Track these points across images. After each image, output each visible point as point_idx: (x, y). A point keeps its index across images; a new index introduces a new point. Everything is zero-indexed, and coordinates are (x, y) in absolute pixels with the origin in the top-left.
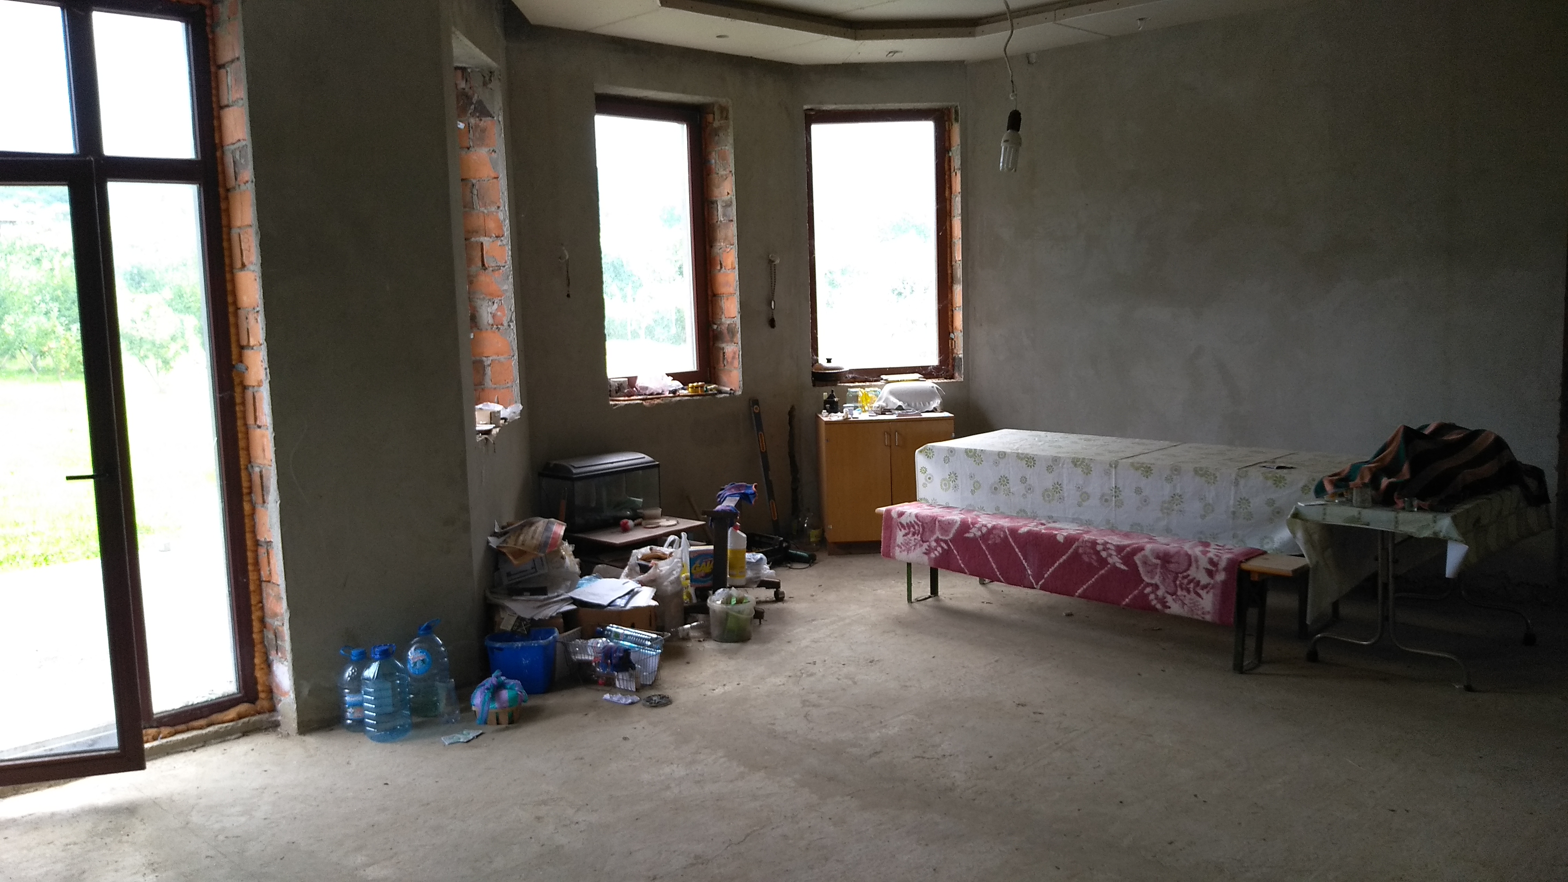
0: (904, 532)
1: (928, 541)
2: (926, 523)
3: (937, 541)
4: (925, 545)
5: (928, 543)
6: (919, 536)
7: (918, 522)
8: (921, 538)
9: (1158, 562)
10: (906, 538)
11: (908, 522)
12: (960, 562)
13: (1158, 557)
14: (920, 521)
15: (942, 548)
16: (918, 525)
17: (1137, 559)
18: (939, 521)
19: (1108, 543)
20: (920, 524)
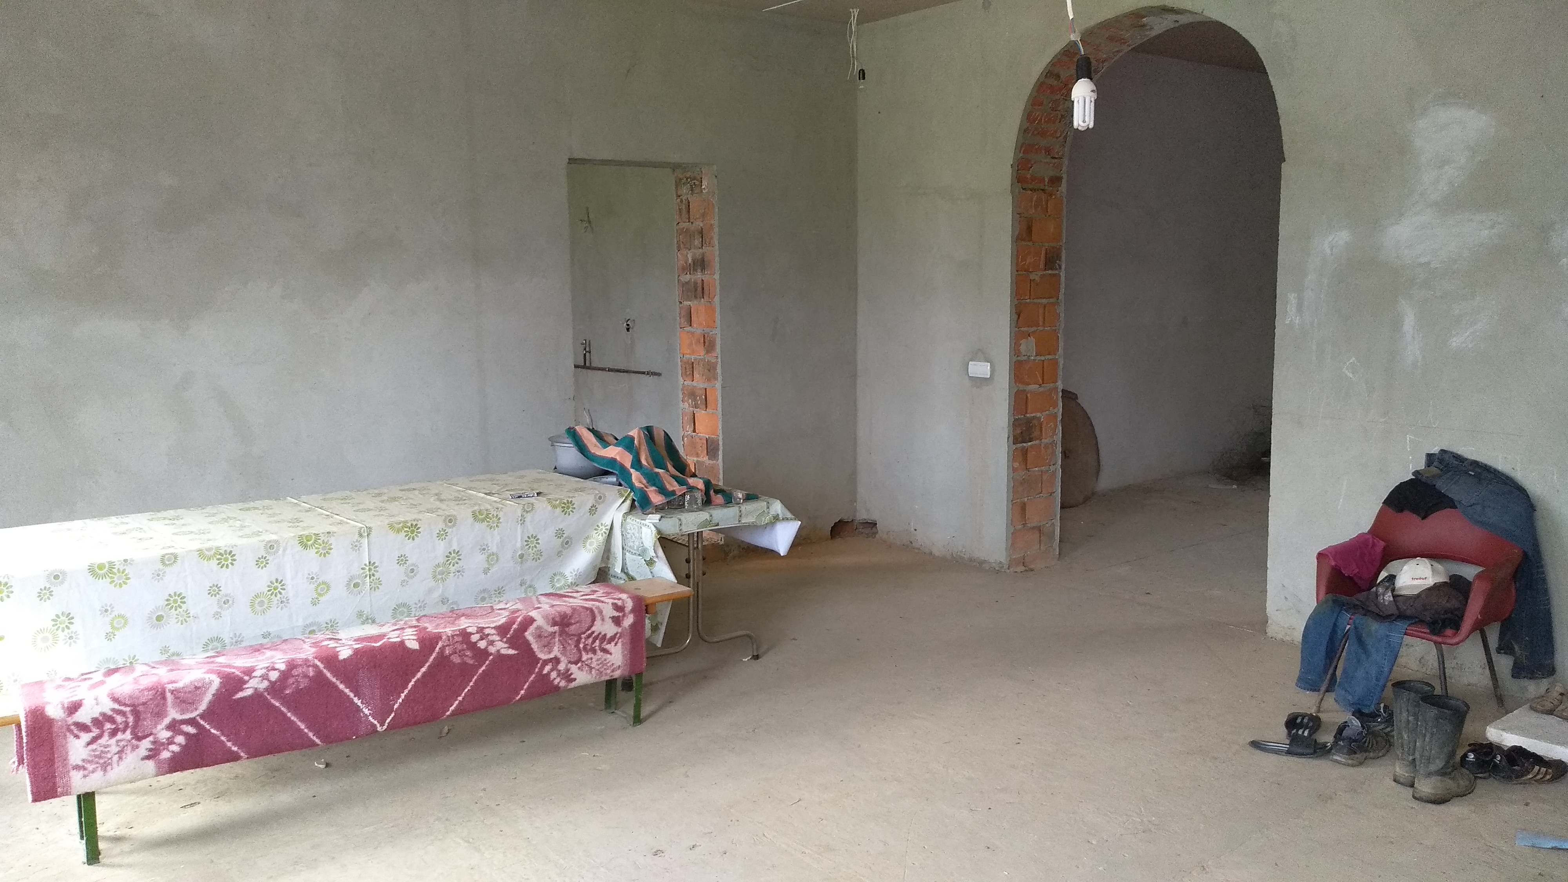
0: (86, 737)
1: (151, 734)
2: (144, 704)
3: (173, 726)
4: (146, 744)
5: (151, 738)
6: (128, 732)
7: (122, 708)
8: (133, 733)
9: (556, 628)
10: (93, 746)
11: (96, 715)
12: (229, 744)
13: (555, 624)
14: (125, 705)
15: (186, 734)
16: (123, 714)
17: (529, 635)
18: (172, 692)
19: (484, 628)
20: (128, 709)
